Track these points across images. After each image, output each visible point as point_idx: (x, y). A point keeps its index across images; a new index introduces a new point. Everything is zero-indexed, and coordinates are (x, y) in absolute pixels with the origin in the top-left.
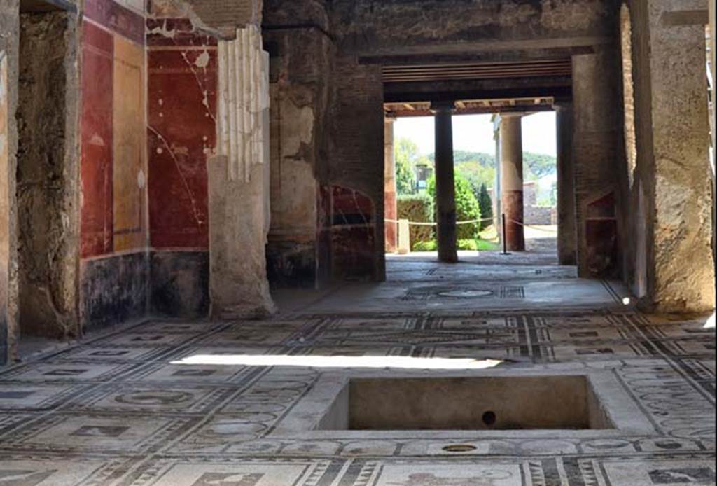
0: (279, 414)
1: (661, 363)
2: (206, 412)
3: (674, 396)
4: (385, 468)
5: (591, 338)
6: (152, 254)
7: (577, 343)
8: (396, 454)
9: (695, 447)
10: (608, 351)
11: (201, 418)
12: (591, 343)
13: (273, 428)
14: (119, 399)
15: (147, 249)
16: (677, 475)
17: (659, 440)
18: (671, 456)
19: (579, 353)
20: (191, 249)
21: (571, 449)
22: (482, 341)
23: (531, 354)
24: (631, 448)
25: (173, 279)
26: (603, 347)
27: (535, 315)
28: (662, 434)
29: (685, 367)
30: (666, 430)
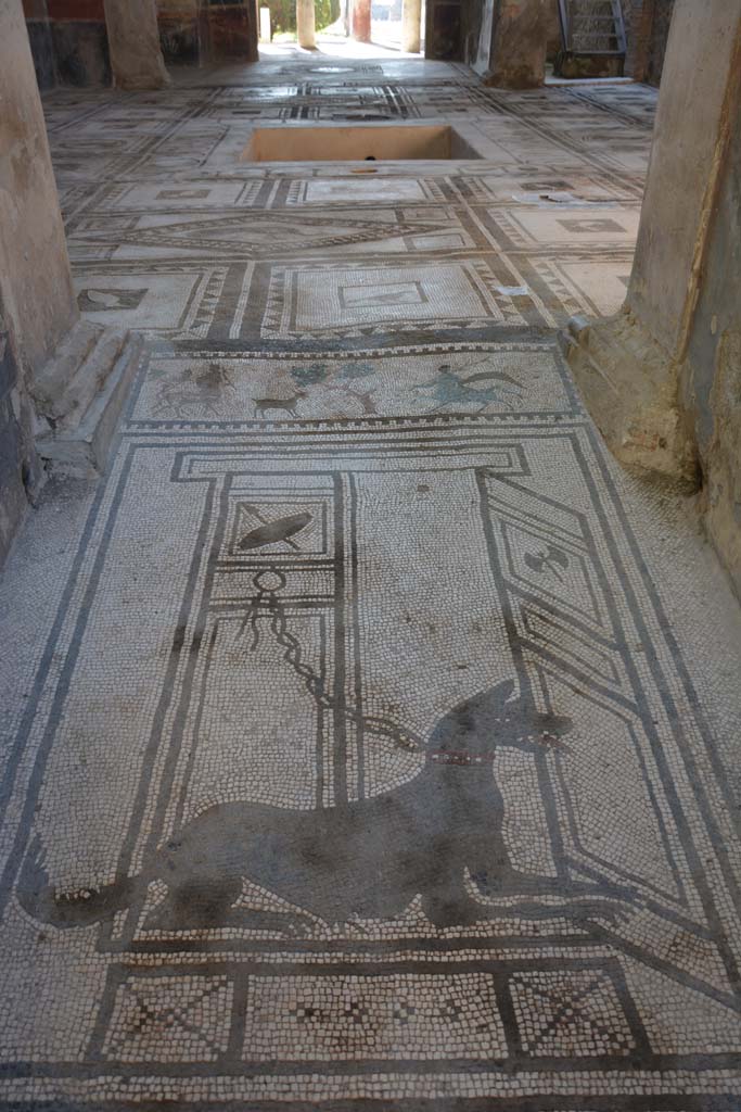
0: (207, 153)
1: (508, 118)
2: (143, 151)
3: (525, 140)
4: (309, 186)
5: (448, 101)
6: (52, 25)
7: (437, 105)
8: (315, 175)
9: (549, 170)
10: (464, 110)
11: (140, 157)
12: (447, 105)
13: (205, 162)
14: (63, 145)
15: (47, 20)
16: (542, 186)
17: (520, 166)
18: (532, 175)
19: (440, 111)
20: (88, 20)
21: (455, 172)
22: (359, 104)
23: (400, 111)
24: (500, 171)
25: (76, 52)
26: (459, 108)
27: (396, 85)
28: (521, 162)
29: (527, 122)
30: (524, 161)
